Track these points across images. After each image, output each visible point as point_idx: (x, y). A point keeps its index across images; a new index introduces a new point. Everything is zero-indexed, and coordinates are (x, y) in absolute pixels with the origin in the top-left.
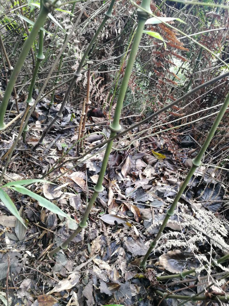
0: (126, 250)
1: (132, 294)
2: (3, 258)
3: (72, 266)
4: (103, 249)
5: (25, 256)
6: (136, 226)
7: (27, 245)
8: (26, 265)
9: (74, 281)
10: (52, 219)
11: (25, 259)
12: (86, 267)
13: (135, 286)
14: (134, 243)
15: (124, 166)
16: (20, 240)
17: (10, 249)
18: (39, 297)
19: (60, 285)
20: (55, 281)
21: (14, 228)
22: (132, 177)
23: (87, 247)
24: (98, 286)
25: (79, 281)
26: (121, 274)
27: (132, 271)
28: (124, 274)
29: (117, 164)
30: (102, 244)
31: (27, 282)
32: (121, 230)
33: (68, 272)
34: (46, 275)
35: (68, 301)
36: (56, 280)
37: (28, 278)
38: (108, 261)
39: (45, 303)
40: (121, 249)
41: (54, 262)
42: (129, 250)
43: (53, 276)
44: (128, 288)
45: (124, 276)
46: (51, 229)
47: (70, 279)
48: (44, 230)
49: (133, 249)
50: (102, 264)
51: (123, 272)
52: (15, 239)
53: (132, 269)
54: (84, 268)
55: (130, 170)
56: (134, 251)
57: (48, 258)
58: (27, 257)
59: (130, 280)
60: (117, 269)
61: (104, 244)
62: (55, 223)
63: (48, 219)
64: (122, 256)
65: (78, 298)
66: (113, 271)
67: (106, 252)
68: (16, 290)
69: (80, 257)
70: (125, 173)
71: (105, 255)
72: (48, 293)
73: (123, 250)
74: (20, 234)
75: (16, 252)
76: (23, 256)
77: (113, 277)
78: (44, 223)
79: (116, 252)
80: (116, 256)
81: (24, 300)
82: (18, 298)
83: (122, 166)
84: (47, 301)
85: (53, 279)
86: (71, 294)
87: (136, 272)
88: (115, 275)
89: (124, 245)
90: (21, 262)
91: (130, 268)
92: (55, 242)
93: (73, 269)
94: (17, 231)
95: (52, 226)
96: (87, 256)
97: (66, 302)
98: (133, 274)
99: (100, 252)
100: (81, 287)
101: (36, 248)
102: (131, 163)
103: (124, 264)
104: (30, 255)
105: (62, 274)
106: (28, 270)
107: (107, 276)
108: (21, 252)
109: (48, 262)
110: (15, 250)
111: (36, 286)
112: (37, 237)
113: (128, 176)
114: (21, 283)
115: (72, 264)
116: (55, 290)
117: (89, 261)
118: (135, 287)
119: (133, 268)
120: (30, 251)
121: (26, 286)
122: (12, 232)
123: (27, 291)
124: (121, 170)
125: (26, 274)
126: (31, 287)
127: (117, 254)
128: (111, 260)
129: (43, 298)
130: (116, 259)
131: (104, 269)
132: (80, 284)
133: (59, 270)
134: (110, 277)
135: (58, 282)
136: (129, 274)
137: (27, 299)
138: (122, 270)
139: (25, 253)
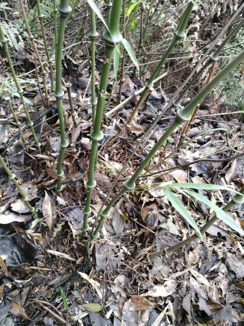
0: (228, 267)
1: (233, 319)
2: (101, 248)
3: (167, 272)
4: (201, 260)
5: (121, 251)
6: (241, 242)
7: (123, 241)
8: (122, 261)
9: (170, 289)
10: (153, 219)
11: (120, 254)
12: (182, 277)
13: (238, 312)
14: (238, 262)
15: (229, 170)
16: (117, 233)
17: (106, 241)
18: (134, 296)
19: (155, 290)
20: (150, 285)
21: (112, 220)
22: (238, 185)
23: (184, 255)
24: (197, 302)
25: (176, 291)
26: (221, 294)
27: (234, 294)
28: (225, 295)
29: (221, 167)
30: (200, 255)
31: (121, 278)
32: (222, 243)
33: (163, 277)
34: (141, 276)
35: (163, 309)
36: (151, 283)
37: (122, 274)
38: (206, 276)
39: (139, 305)
40: (223, 265)
41: (152, 265)
42: (232, 268)
43: (148, 278)
44: (228, 312)
45: (225, 297)
46: (151, 229)
47: (166, 286)
48: (143, 228)
49: (237, 268)
50: (199, 277)
51: (224, 293)
52: (112, 231)
53: (235, 292)
54: (180, 278)
55: (236, 176)
56: (238, 271)
57: (148, 260)
58: (123, 253)
59: (232, 303)
60: (217, 288)
61: (203, 255)
62: (156, 223)
63: (149, 217)
64: (223, 274)
65: (174, 308)
66: (213, 288)
67: (204, 265)
68: (110, 284)
69: (176, 264)
70: (230, 178)
71: (203, 268)
72: (142, 295)
73: (225, 267)
74: (117, 227)
75: (112, 245)
76: (119, 250)
77: (213, 295)
78: (144, 220)
79: (215, 267)
80: (215, 272)
81: (117, 295)
82: (112, 292)
83: (227, 170)
84: (141, 303)
85: (148, 282)
86: (166, 303)
87: (240, 296)
88: (214, 294)
89: (226, 261)
90: (117, 257)
91: (233, 290)
92: (156, 244)
93: (168, 276)
94: (114, 224)
95: (152, 225)
96: (183, 265)
97: (161, 310)
98: (235, 297)
99: (197, 263)
100: (177, 297)
101: (132, 246)
102: (238, 169)
103: (225, 284)
104: (126, 251)
105: (157, 279)
106: (123, 267)
107: (205, 292)
108: (117, 247)
109: (146, 264)
110: (112, 243)
111: (129, 285)
112: (134, 234)
113: (232, 183)
114: (115, 278)
115: (168, 270)
116: (149, 293)
117: (186, 271)
118: (236, 313)
119: (236, 290)
120: (126, 247)
121: (121, 282)
122: (109, 223)
123: (121, 288)
124: (225, 174)
125: (121, 270)
126: (125, 284)
127: (218, 270)
128: (210, 275)
129: (137, 299)
130: (216, 275)
131: (203, 284)
132: (176, 294)
133: (155, 273)
134: (209, 294)
135: (153, 286)
136: (230, 296)
137: (120, 295)
138: (222, 290)
139: (121, 248)
